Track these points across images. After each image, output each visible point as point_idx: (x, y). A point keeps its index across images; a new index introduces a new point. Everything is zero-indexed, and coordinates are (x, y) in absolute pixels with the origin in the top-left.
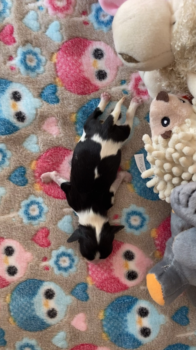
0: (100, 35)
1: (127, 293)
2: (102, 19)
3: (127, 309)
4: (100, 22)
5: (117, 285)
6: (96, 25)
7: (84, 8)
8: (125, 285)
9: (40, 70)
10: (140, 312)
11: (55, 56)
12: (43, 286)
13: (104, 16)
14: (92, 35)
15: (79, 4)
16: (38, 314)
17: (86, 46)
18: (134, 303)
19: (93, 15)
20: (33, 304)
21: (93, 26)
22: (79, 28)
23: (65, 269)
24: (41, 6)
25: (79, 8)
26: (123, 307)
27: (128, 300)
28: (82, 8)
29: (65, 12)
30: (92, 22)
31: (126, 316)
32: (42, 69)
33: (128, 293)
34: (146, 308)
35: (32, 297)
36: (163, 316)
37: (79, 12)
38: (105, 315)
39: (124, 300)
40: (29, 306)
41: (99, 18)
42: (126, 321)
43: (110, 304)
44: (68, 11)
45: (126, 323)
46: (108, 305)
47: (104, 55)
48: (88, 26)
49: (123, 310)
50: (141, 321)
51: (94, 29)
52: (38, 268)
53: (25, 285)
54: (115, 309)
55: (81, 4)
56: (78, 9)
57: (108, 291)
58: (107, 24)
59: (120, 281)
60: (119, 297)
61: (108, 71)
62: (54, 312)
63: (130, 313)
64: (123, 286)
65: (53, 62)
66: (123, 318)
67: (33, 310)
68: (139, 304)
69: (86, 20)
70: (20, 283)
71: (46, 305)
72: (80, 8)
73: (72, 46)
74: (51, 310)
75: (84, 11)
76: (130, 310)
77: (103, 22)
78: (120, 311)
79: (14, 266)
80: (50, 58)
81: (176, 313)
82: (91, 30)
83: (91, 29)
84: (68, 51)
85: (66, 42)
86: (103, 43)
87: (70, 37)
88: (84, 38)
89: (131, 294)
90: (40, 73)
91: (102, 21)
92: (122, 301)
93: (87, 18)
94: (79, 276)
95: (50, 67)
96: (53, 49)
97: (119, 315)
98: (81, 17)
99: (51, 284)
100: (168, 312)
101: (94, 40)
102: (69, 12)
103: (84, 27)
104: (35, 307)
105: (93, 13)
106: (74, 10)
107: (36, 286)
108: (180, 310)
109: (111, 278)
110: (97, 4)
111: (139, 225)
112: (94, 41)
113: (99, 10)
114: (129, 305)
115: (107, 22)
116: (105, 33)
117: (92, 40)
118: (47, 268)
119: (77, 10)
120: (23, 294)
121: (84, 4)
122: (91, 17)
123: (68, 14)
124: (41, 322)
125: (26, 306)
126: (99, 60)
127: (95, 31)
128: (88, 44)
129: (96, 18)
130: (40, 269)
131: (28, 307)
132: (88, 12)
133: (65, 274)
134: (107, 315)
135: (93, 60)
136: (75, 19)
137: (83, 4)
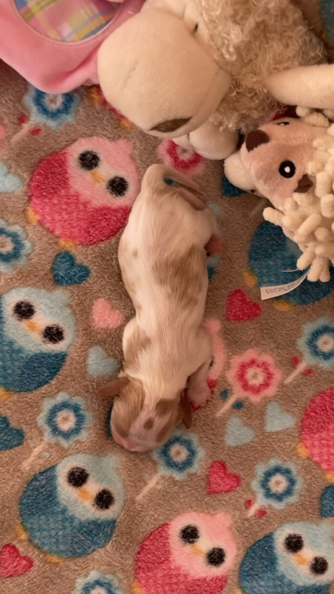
0: (69, 132)
2: (53, 107)
4: (54, 115)
6: (52, 124)
7: (16, 114)
9: (27, 248)
11: (31, 213)
12: (277, 540)
13: (52, 101)
14: (58, 141)
15: (5, 113)
16: (301, 584)
17: (62, 163)
19: (37, 112)
20: (283, 577)
21: (50, 128)
22: (32, 146)
23: (288, 492)
25: (9, 118)
28: (14, 115)
30: (42, 124)
32: (28, 244)
35: (275, 568)
37: (14, 123)
40: (279, 583)
41: (50, 109)
47: (99, 155)
48: (43, 133)
51: (54, 131)
52: (249, 523)
53: (250, 560)
55: (8, 111)
56: (9, 120)
58: (66, 109)
61: (122, 174)
62: (320, 561)
65: (35, 223)
67: (290, 584)
69: (32, 127)
70: (242, 564)
71: (302, 562)
72: (11, 117)
73: (44, 179)
74: (314, 562)
75: (19, 116)
77: (59, 111)
79: (214, 549)
80: (25, 220)
82: (51, 135)
84: (45, 192)
85: (31, 180)
86: (83, 141)
87: (30, 169)
88: (51, 155)
90: (29, 252)
91: (56, 110)
93: (31, 122)
94: (314, 484)
95: (36, 233)
96: (20, 204)
98: (22, 128)
99: (284, 528)
101: (67, 146)
103: (39, 139)
104: (289, 578)
105: (34, 109)
106: (5, 126)
107: (266, 548)
112: (67, 148)
113: (39, 97)
115: (64, 106)
116: (75, 123)
117: (63, 148)
118: (262, 513)
119: (9, 124)
120: (257, 575)
121: (11, 107)
122: (36, 118)
124: (314, 591)
125: (275, 586)
126: (97, 167)
127: (58, 131)
128: (63, 159)
129: (43, 113)
130: (252, 522)
131: (280, 585)
132: (27, 114)
133: (292, 499)
135: (90, 174)
136: (16, 138)
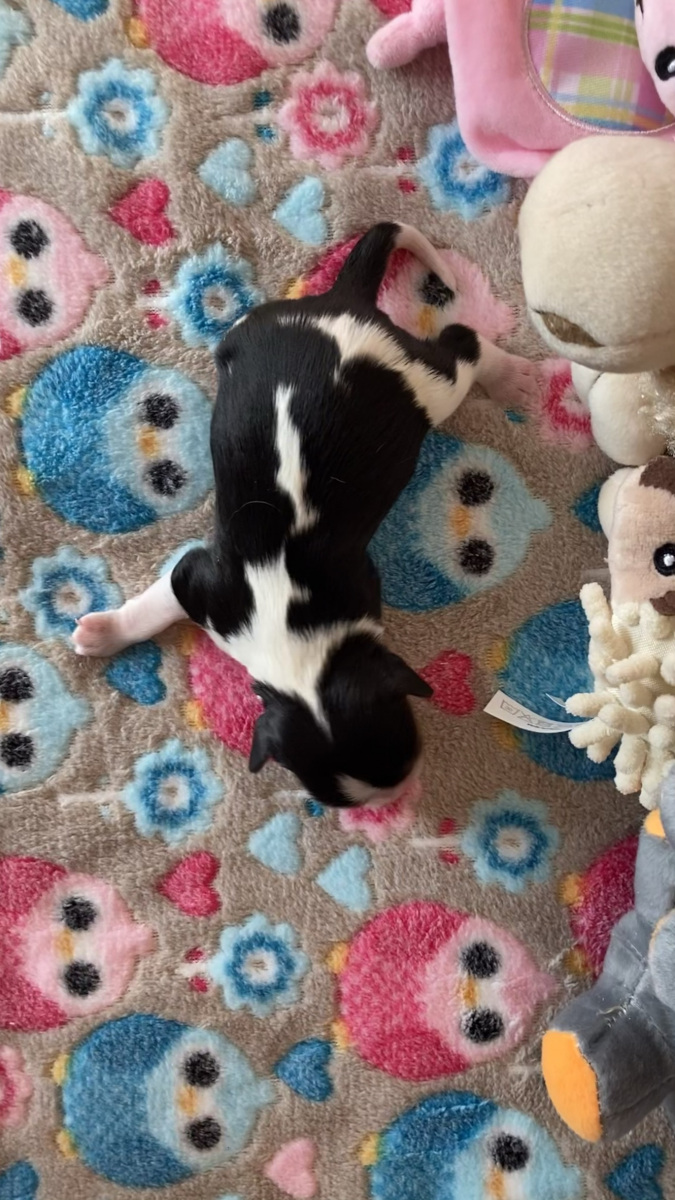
0: (449, 228)
1: (462, 1084)
2: (460, 176)
3: (456, 1136)
4: (451, 187)
5: (432, 1054)
6: (438, 196)
7: (403, 139)
8: (459, 1057)
10: (499, 1150)
11: (296, 292)
12: (183, 1042)
13: (465, 166)
14: (422, 227)
15: (390, 126)
16: (155, 1131)
17: (402, 259)
18: (482, 1120)
19: (433, 162)
21: (429, 199)
22: (383, 200)
23: (263, 993)
24: (268, 126)
25: (389, 136)
26: (443, 1130)
27: (463, 1107)
28: (399, 138)
29: (343, 149)
30: (425, 184)
31: (452, 1162)
33: (466, 1082)
34: (522, 1138)
35: (142, 1074)
36: (578, 1172)
37: (389, 150)
38: (382, 1152)
39: (448, 1107)
40: (129, 1102)
41: (451, 175)
42: (450, 1176)
43: (401, 1116)
44: (353, 146)
45: (449, 1185)
46: (394, 1119)
47: (456, 296)
48: (413, 197)
49: (443, 1141)
50: (501, 1183)
51: (432, 209)
52: (169, 981)
53: (121, 1031)
54: (418, 1133)
55: (396, 126)
56: (385, 139)
57: (396, 1073)
58: (473, 195)
59: (442, 1042)
60: (433, 1095)
62: (212, 1128)
63: (464, 1151)
64: (450, 1060)
66: (442, 1167)
67: (141, 1117)
68: (498, 1125)
69: (408, 176)
70: (106, 1025)
71: (187, 1104)
72: (392, 137)
74: (202, 1120)
75: (404, 146)
76: (466, 1141)
77: (461, 188)
78: (431, 1142)
79: (90, 965)
80: (279, 296)
81: (622, 1166)
82: (421, 210)
83: (423, 208)
85: (339, 246)
86: (455, 257)
87: (351, 230)
89: (476, 1089)
91: (459, 184)
92: (443, 1109)
93: (413, 169)
94: (307, 1018)
97: (428, 1157)
98: (394, 165)
99: (209, 1035)
100: (594, 1159)
102: (355, 148)
103: (401, 200)
104: (148, 1107)
105: (434, 155)
106: (373, 142)
107: (159, 1039)
108: (635, 1156)
109: (413, 1030)
110: (446, 129)
111: (523, 861)
113: (454, 146)
114: (465, 1124)
115: (475, 187)
116: (466, 223)
118: (199, 985)
119: (380, 144)
120: (110, 1061)
121: (406, 125)
122: (424, 170)
123: (352, 156)
124: (162, 1158)
125: (118, 1100)
126: (440, 306)
127: (436, 214)
129: (439, 173)
130: (175, 984)
131: (126, 1105)
132: (417, 153)
133: (259, 1009)
134: (389, 1151)
135: (422, 308)
136: (374, 171)
137: (402, 125)
